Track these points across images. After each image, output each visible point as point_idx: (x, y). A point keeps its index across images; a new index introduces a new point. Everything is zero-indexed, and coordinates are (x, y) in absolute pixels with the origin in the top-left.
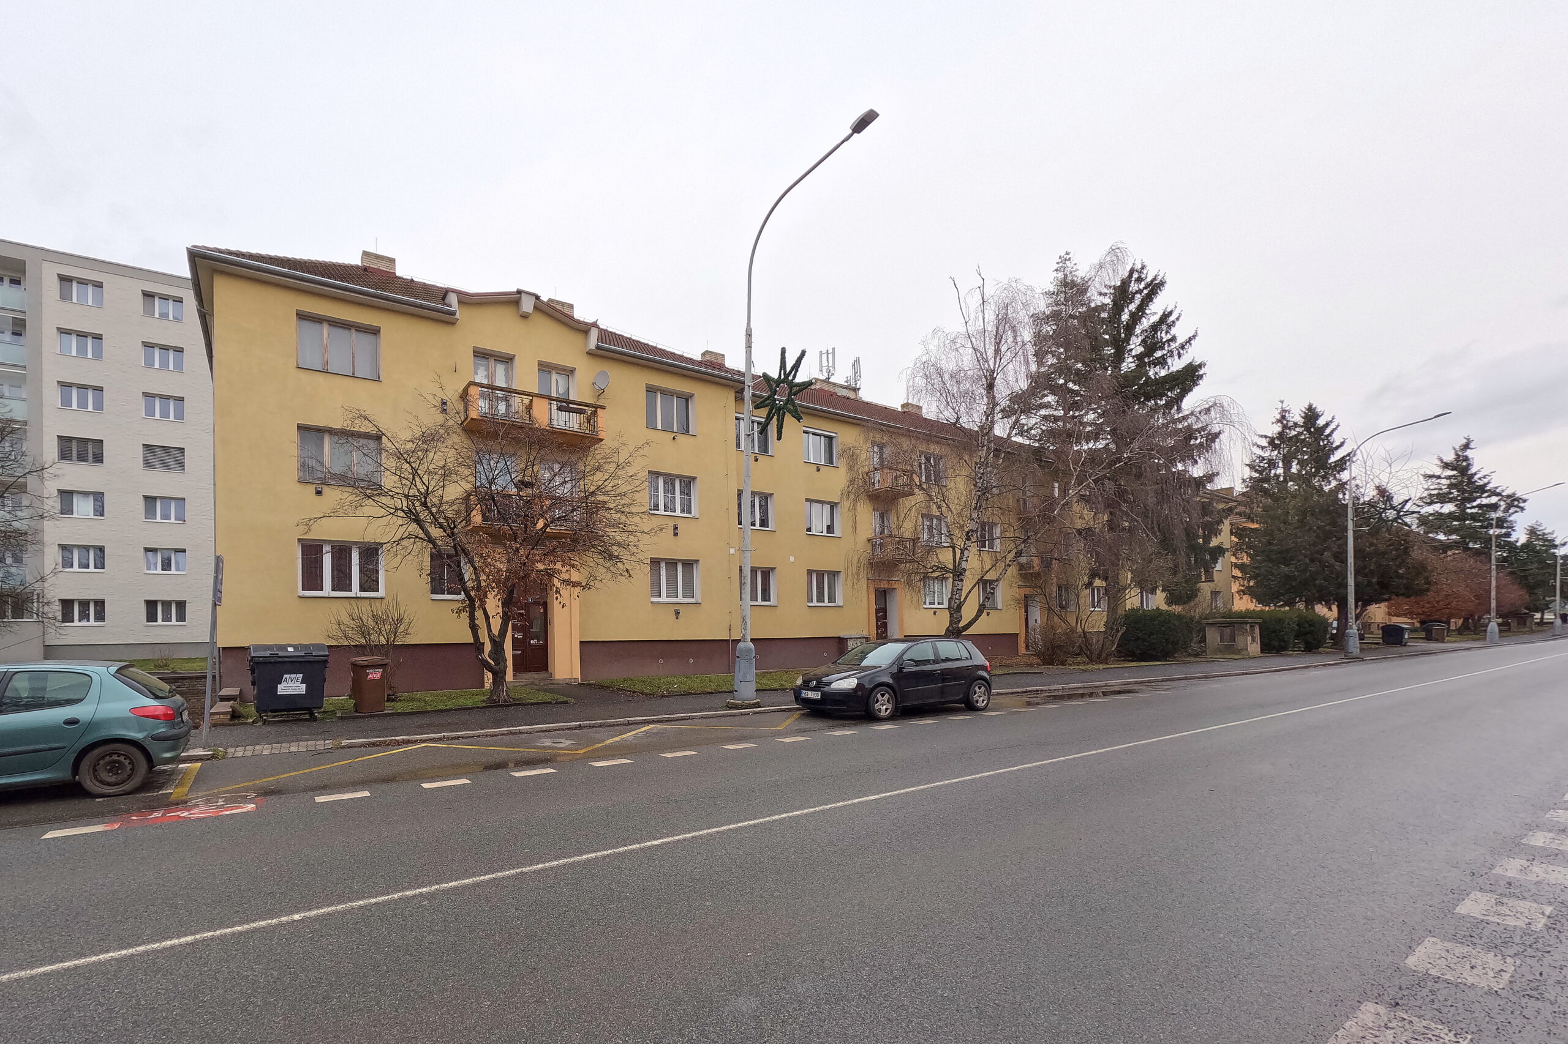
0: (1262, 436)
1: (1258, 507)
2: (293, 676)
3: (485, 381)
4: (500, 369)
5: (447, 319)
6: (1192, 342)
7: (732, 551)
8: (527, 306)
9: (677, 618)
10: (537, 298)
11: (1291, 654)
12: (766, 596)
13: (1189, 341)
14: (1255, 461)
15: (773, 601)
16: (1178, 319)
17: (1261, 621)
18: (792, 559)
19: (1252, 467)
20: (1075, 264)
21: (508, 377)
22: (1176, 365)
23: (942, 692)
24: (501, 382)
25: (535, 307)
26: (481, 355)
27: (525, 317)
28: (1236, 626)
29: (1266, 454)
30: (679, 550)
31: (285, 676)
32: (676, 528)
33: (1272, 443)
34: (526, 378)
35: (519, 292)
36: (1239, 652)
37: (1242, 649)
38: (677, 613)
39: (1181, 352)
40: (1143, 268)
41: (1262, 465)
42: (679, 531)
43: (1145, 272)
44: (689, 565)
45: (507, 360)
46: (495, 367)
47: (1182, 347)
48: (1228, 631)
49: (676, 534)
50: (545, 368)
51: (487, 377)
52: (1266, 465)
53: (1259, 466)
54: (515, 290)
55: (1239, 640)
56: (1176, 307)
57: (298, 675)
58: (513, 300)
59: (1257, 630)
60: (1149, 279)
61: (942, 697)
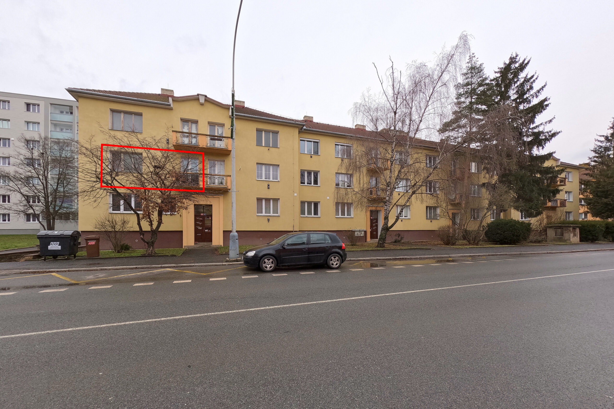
0: (601, 136)
1: (597, 171)
2: (55, 243)
3: (187, 131)
4: (194, 126)
5: (168, 108)
6: (544, 89)
7: (296, 194)
8: (202, 100)
9: (269, 222)
10: (206, 96)
11: (601, 243)
12: (316, 213)
13: (542, 88)
14: (596, 148)
15: (319, 215)
16: (536, 79)
17: (581, 226)
18: (328, 198)
19: (595, 151)
20: (478, 58)
21: (197, 129)
22: (535, 101)
23: (309, 259)
24: (194, 131)
25: (205, 100)
26: (185, 121)
27: (202, 104)
28: (564, 228)
29: (604, 145)
30: (270, 195)
31: (51, 243)
32: (269, 186)
33: (607, 138)
34: (204, 129)
35: (198, 95)
36: (565, 241)
37: (567, 240)
38: (269, 220)
39: (538, 94)
40: (517, 56)
41: (600, 150)
42: (270, 187)
43: (518, 58)
44: (276, 200)
45: (196, 122)
46: (191, 125)
47: (538, 91)
48: (560, 230)
49: (269, 188)
50: (212, 125)
51: (188, 129)
52: (603, 150)
53: (599, 151)
54: (196, 94)
55: (566, 235)
56: (536, 73)
57: (57, 242)
58: (195, 98)
59: (578, 230)
60: (521, 61)
61: (308, 262)
